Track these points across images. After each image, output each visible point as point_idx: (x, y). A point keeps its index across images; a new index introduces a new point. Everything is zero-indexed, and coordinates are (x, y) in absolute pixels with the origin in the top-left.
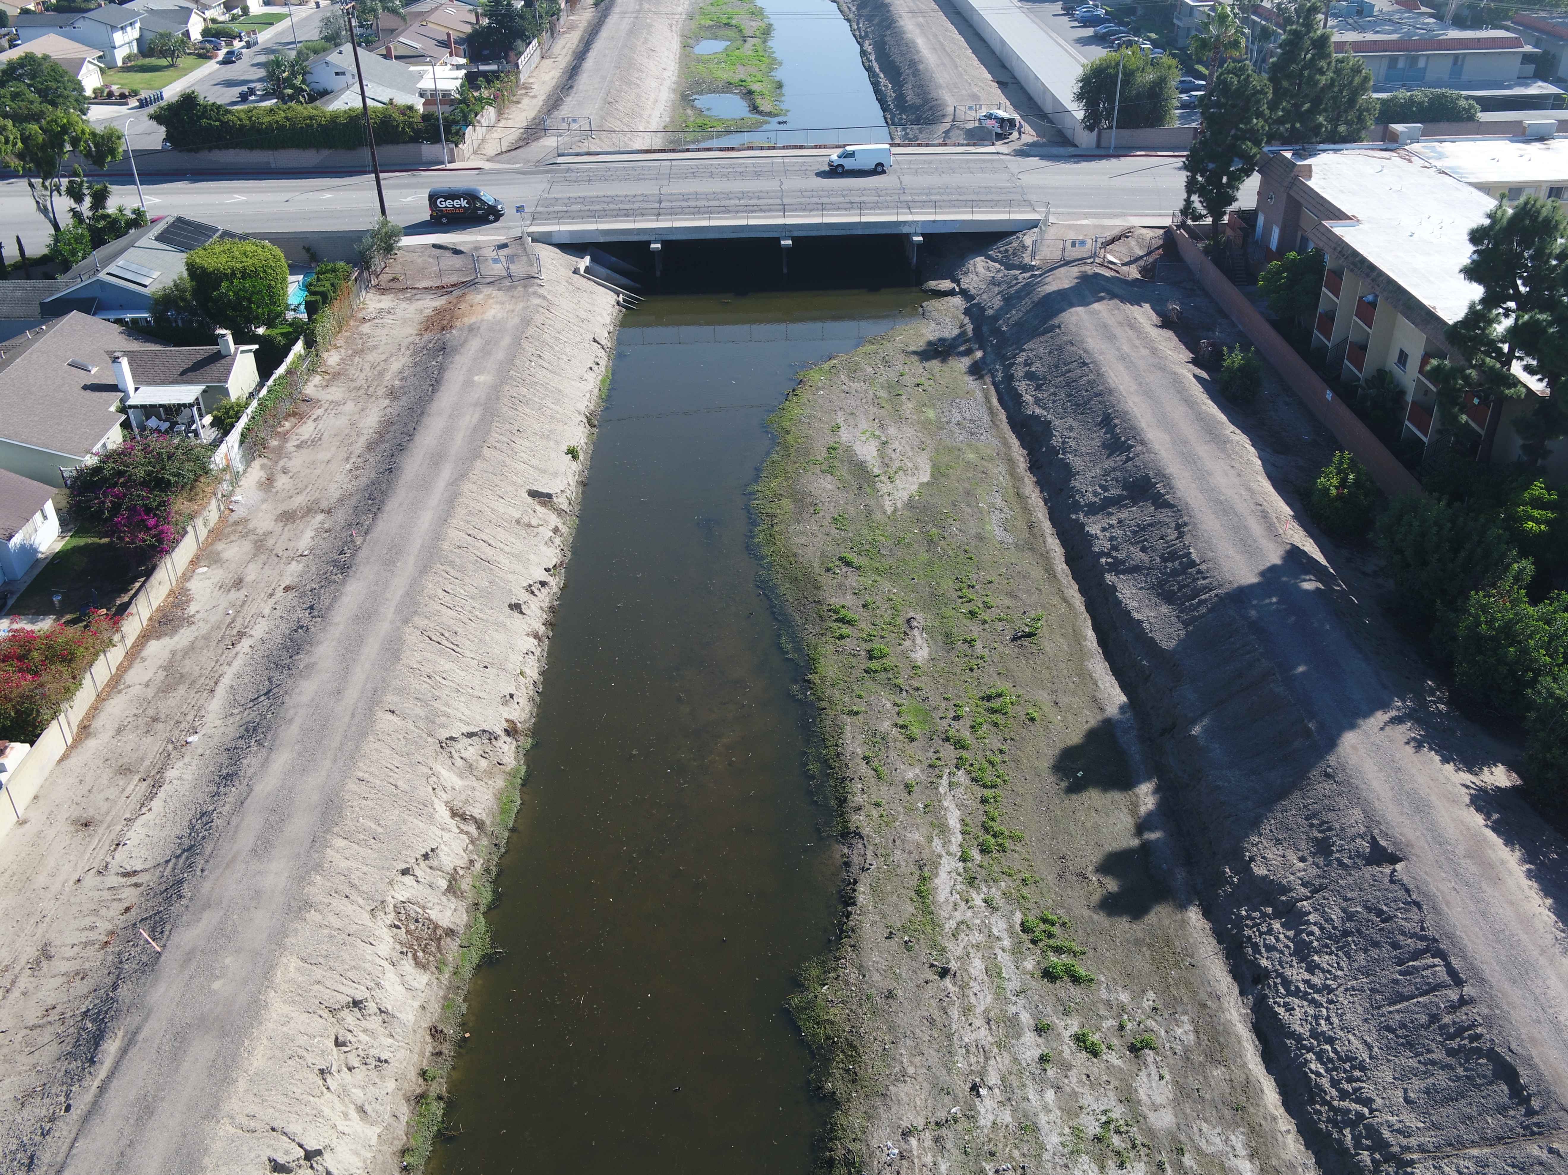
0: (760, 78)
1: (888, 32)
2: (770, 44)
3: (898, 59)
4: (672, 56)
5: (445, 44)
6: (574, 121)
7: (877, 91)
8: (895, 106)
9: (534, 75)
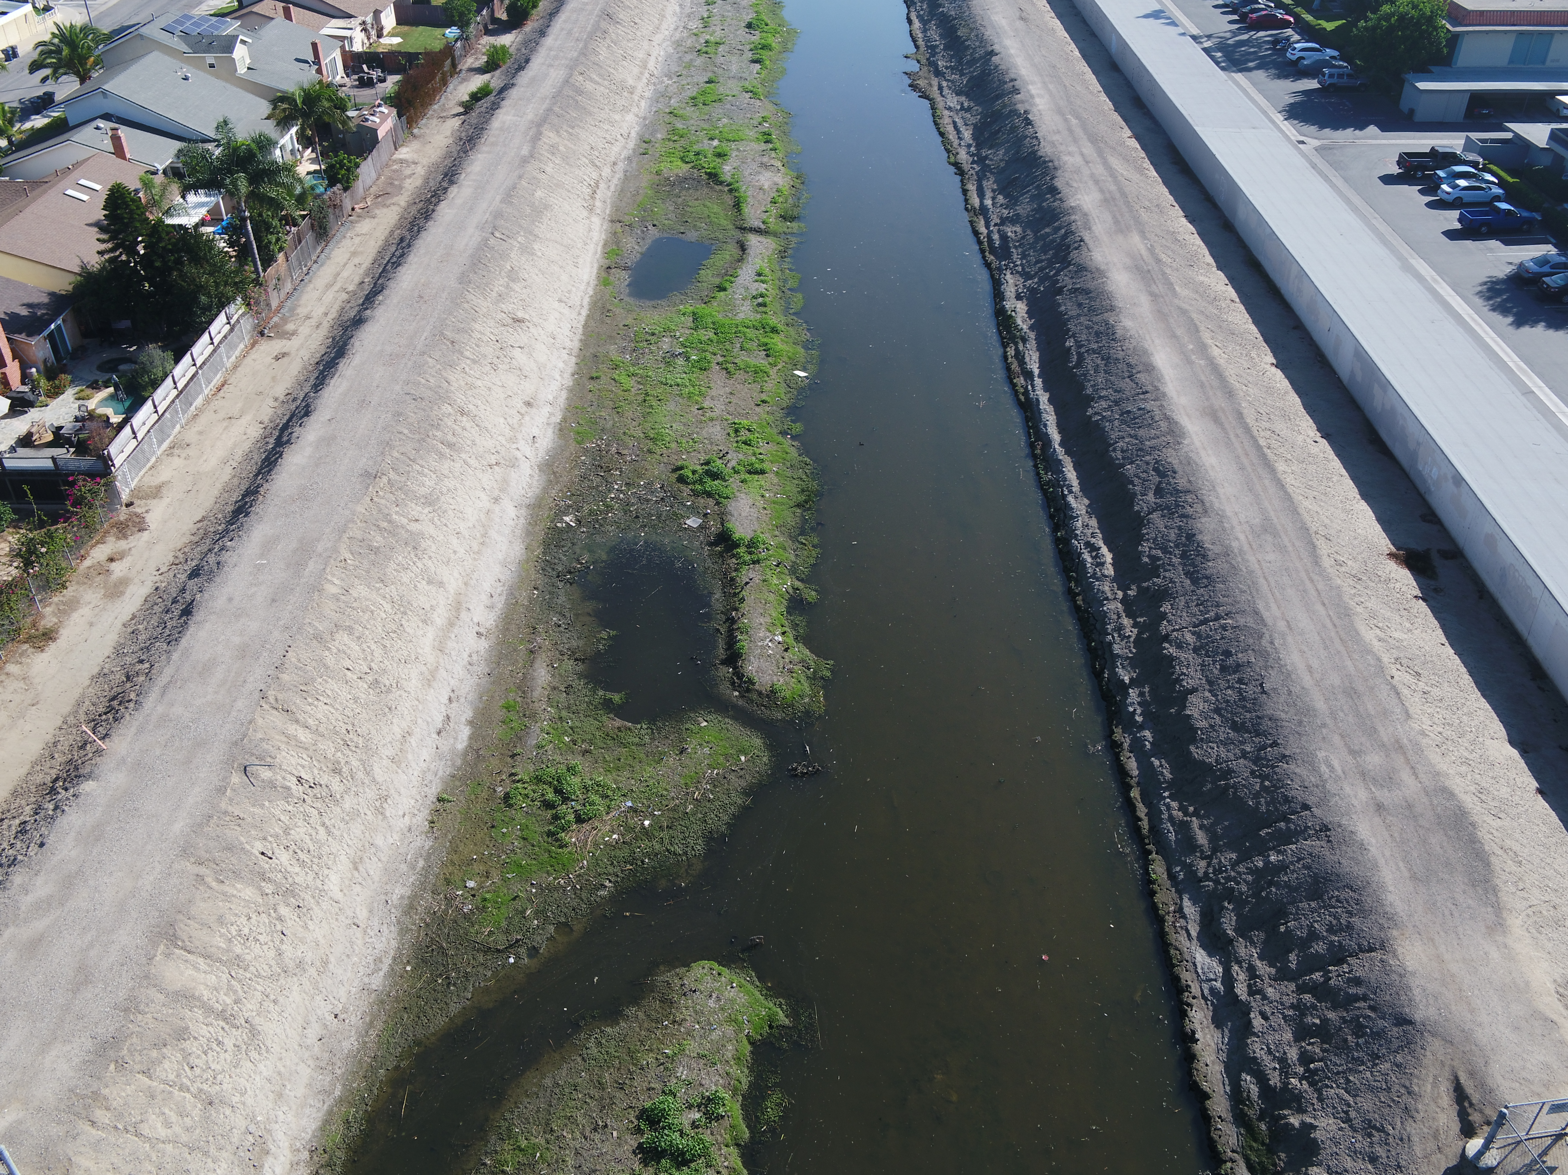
3: (1119, 437)
9: (191, 435)
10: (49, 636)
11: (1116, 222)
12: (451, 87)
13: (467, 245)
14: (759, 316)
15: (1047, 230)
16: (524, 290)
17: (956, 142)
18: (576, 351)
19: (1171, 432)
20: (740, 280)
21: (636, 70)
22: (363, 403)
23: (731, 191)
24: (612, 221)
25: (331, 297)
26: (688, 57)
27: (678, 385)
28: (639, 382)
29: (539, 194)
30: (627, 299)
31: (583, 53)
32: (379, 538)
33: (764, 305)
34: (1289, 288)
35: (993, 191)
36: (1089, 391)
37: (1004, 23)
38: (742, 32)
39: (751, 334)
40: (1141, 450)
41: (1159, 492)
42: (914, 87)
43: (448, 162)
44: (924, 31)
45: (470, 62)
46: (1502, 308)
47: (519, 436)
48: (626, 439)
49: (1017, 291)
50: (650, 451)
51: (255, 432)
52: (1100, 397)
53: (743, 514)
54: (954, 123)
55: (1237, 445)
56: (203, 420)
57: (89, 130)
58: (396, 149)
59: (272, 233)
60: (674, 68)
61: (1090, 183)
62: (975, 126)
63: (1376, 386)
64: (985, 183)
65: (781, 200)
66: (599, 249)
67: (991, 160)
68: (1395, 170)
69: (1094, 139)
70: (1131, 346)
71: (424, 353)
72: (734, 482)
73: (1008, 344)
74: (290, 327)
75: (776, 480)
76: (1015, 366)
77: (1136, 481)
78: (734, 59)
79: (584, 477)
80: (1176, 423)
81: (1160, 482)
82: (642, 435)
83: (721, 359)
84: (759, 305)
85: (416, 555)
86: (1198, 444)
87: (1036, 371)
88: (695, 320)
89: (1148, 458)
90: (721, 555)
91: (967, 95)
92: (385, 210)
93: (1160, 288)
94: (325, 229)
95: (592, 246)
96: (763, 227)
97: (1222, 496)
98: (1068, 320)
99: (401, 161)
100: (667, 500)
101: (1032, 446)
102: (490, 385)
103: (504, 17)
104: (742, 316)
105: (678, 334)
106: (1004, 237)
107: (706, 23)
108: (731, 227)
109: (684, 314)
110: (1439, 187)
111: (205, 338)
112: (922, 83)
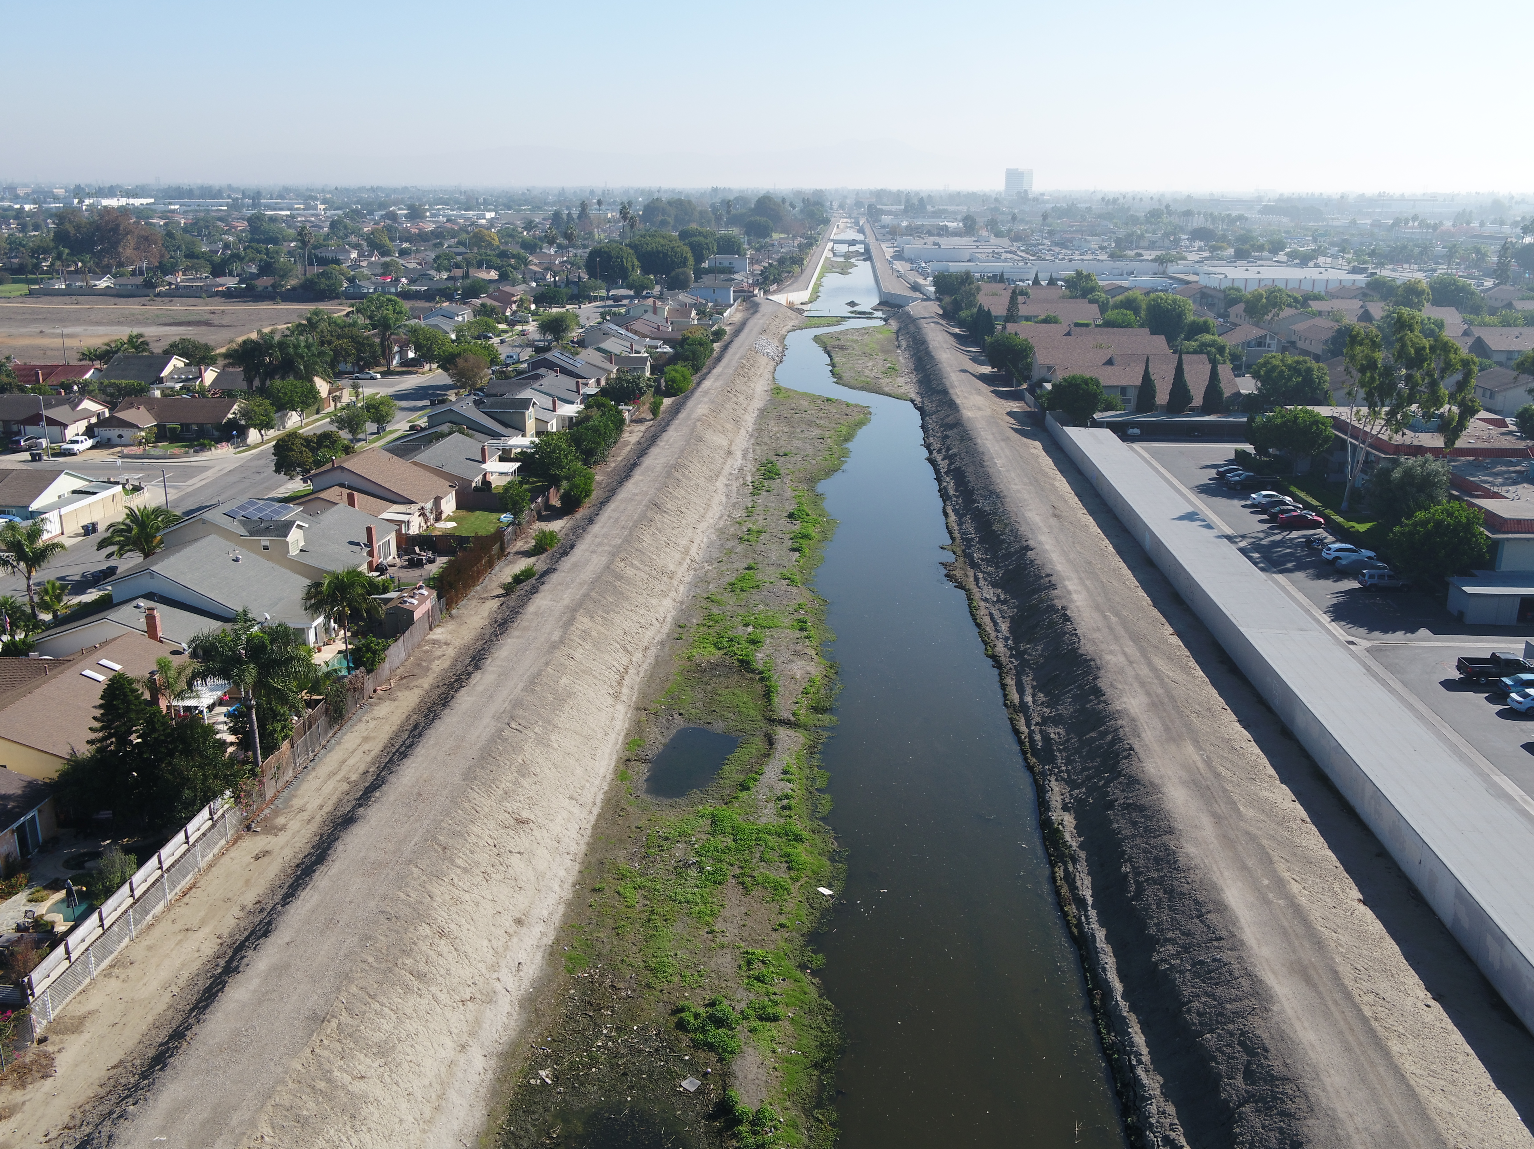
11: (1167, 729)
12: (497, 568)
13: (479, 737)
14: (782, 821)
15: (1092, 734)
16: (533, 787)
17: (993, 635)
18: (581, 856)
19: (1255, 994)
20: (764, 779)
21: (678, 556)
22: (331, 922)
23: (762, 679)
24: (638, 709)
25: (331, 787)
26: (730, 544)
27: (688, 902)
28: (645, 897)
29: (564, 681)
30: (644, 796)
31: (627, 541)
32: (311, 1104)
33: (788, 808)
34: (1365, 808)
35: (1033, 687)
36: (1153, 931)
37: (1037, 519)
38: (784, 521)
39: (772, 841)
40: (1221, 1014)
41: (1249, 1075)
42: (950, 577)
43: (479, 645)
44: (960, 524)
45: (520, 545)
47: (503, 963)
48: (623, 968)
49: (1063, 800)
50: (648, 986)
51: (209, 948)
52: (1167, 940)
53: (750, 1076)
54: (991, 615)
55: (1337, 1015)
56: (157, 932)
58: (431, 629)
59: (279, 721)
60: (716, 554)
61: (1136, 685)
62: (1013, 620)
63: (1489, 938)
64: (1024, 679)
65: (812, 690)
66: (621, 739)
67: (1030, 655)
68: (1456, 675)
69: (1136, 638)
70: (1197, 879)
71: (411, 861)
72: (741, 1030)
73: (1056, 862)
74: (280, 820)
75: (790, 1030)
76: (1065, 890)
77: (1220, 1057)
78: (774, 547)
79: (570, 1017)
80: (1261, 982)
81: (1249, 1063)
82: (641, 964)
83: (738, 871)
84: (784, 808)
85: (353, 1127)
86: (1290, 1012)
87: (1090, 901)
88: (714, 823)
89: (1231, 1027)
90: (719, 1133)
91: (1004, 588)
92: (407, 693)
93: (1222, 808)
94: (341, 712)
95: (613, 736)
96: (792, 719)
97: (1329, 1088)
98: (1123, 840)
99: (434, 642)
100: (662, 1052)
101: (1089, 994)
102: (479, 898)
103: (558, 504)
104: (764, 820)
105: (693, 839)
106: (1046, 738)
107: (749, 512)
108: (760, 717)
109: (702, 816)
110: (1509, 696)
111: (181, 836)
112: (958, 574)
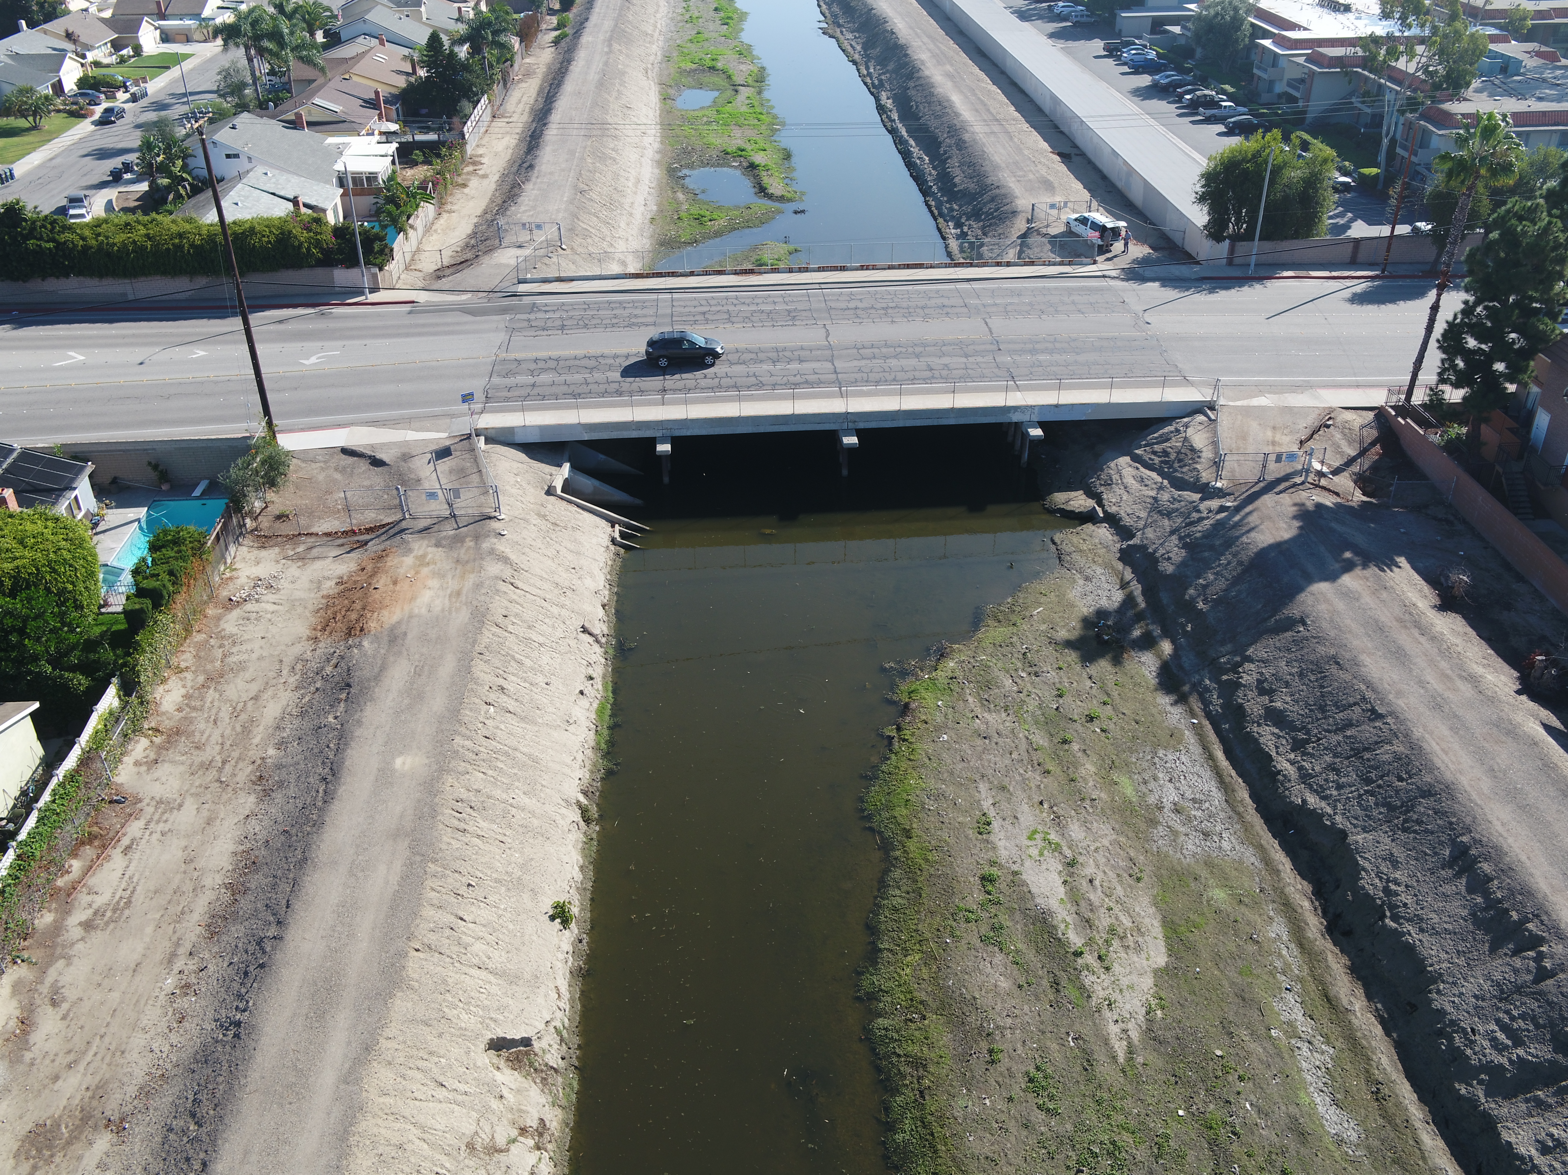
0: (762, 144)
1: (911, 84)
2: (766, 95)
3: (933, 124)
4: (651, 114)
5: (372, 104)
6: (539, 227)
7: (910, 165)
8: (940, 189)
9: (483, 142)
10: (464, 185)
11: (937, 63)
12: (540, 33)
14: (751, 110)
15: (902, 71)
16: (627, 98)
17: (852, 52)
19: (955, 116)
20: (738, 100)
21: (651, 28)
23: (724, 72)
24: (660, 84)
26: (680, 24)
27: (715, 130)
28: (695, 130)
29: (620, 67)
31: (619, 17)
32: (600, 154)
35: (874, 66)
36: (921, 116)
38: (712, 13)
39: (748, 115)
41: (949, 133)
43: (560, 58)
44: (829, 9)
45: (546, 26)
46: (1139, 96)
48: (695, 145)
49: (887, 97)
50: (708, 147)
52: (925, 115)
54: (851, 44)
57: (361, 39)
58: (526, 55)
60: (674, 28)
61: (926, 52)
62: (864, 43)
64: (869, 64)
65: (753, 75)
66: (657, 93)
67: (873, 54)
68: (1102, 53)
70: (940, 96)
71: (592, 110)
73: (883, 114)
74: (508, 115)
77: (940, 133)
78: (710, 24)
80: (958, 113)
81: (949, 130)
82: (702, 144)
84: (751, 107)
85: (616, 163)
86: (967, 117)
87: (897, 118)
88: (718, 112)
91: (858, 32)
92: (531, 79)
94: (506, 81)
96: (746, 84)
98: (912, 97)
99: (529, 63)
102: (624, 124)
103: (558, 8)
104: (742, 110)
105: (710, 116)
106: (881, 81)
107: (687, 9)
108: (727, 85)
109: (711, 110)
111: (479, 106)
112: (830, 31)
